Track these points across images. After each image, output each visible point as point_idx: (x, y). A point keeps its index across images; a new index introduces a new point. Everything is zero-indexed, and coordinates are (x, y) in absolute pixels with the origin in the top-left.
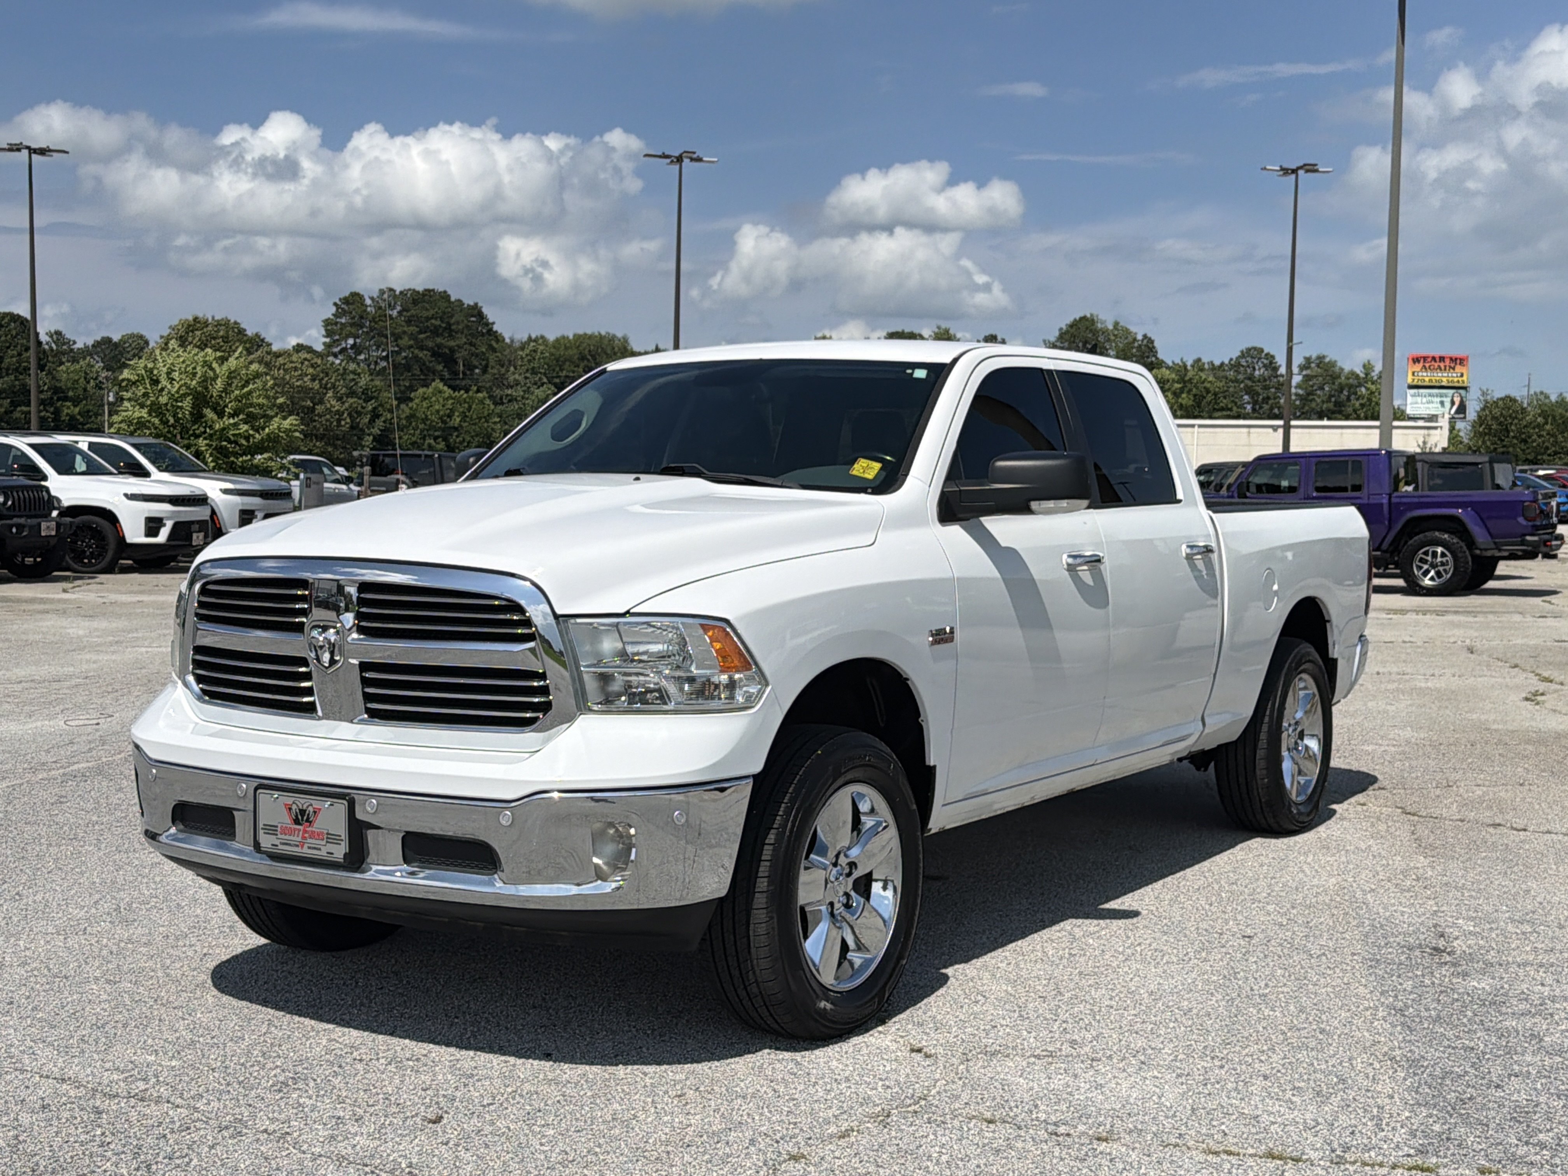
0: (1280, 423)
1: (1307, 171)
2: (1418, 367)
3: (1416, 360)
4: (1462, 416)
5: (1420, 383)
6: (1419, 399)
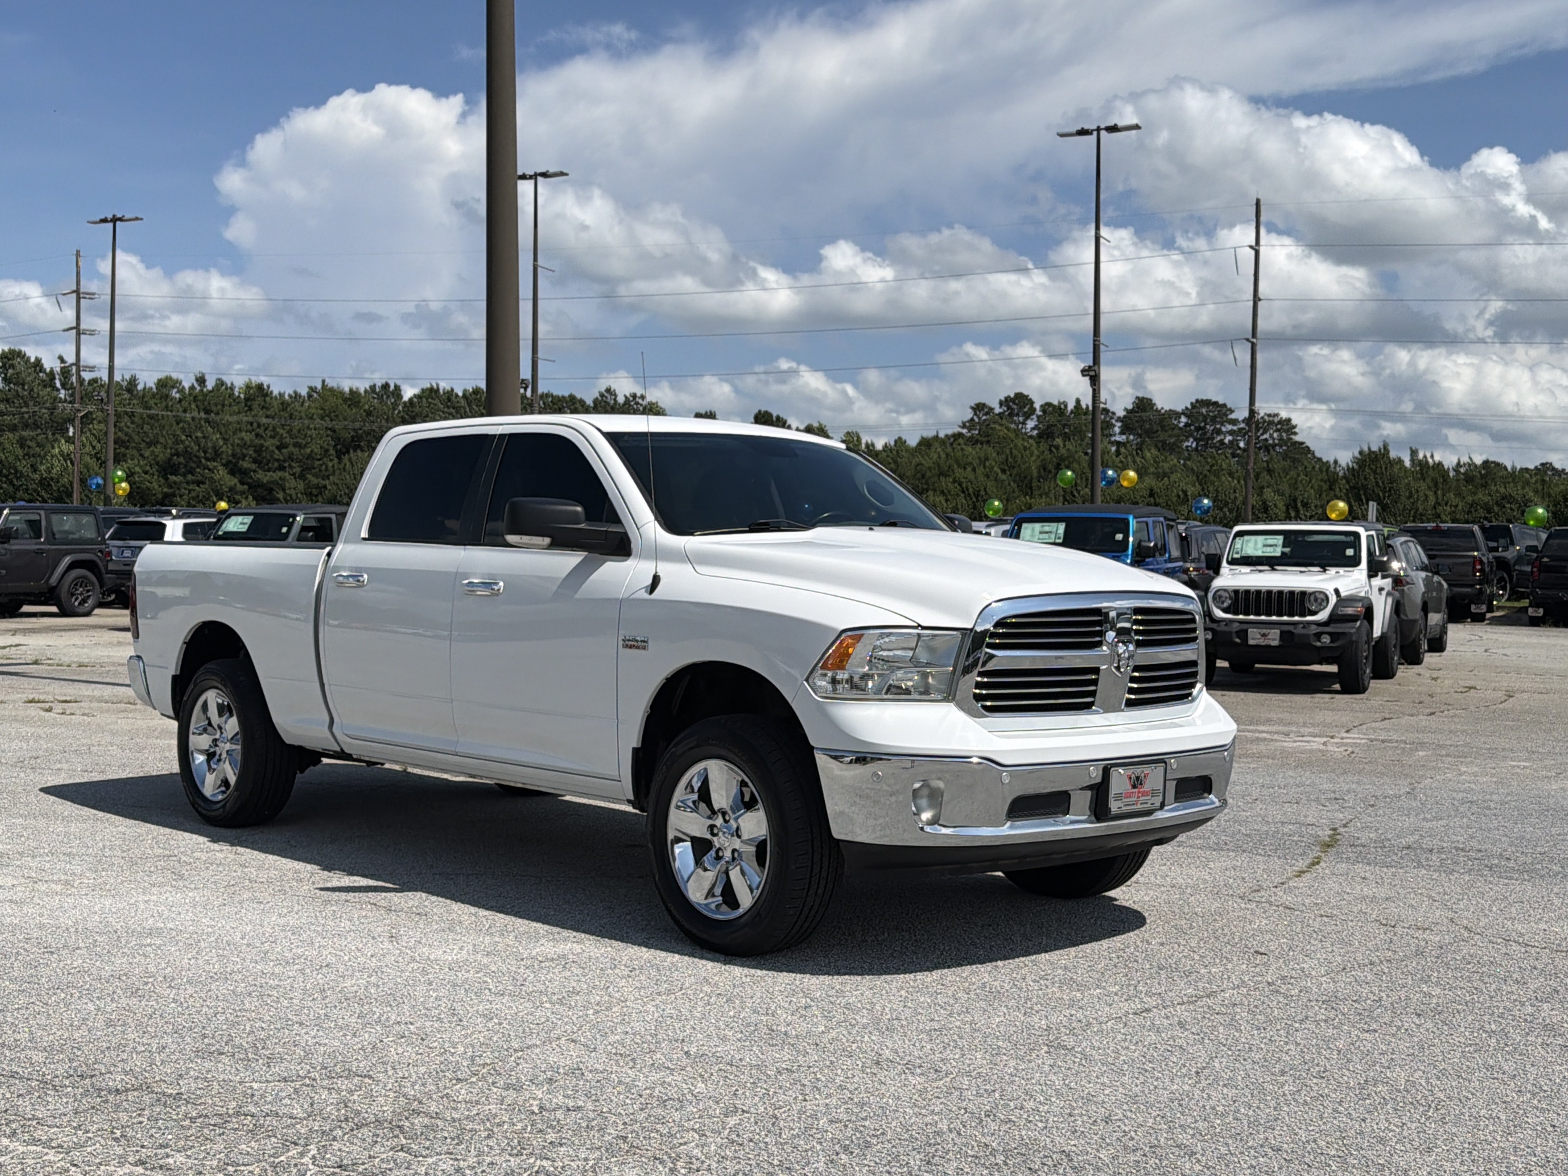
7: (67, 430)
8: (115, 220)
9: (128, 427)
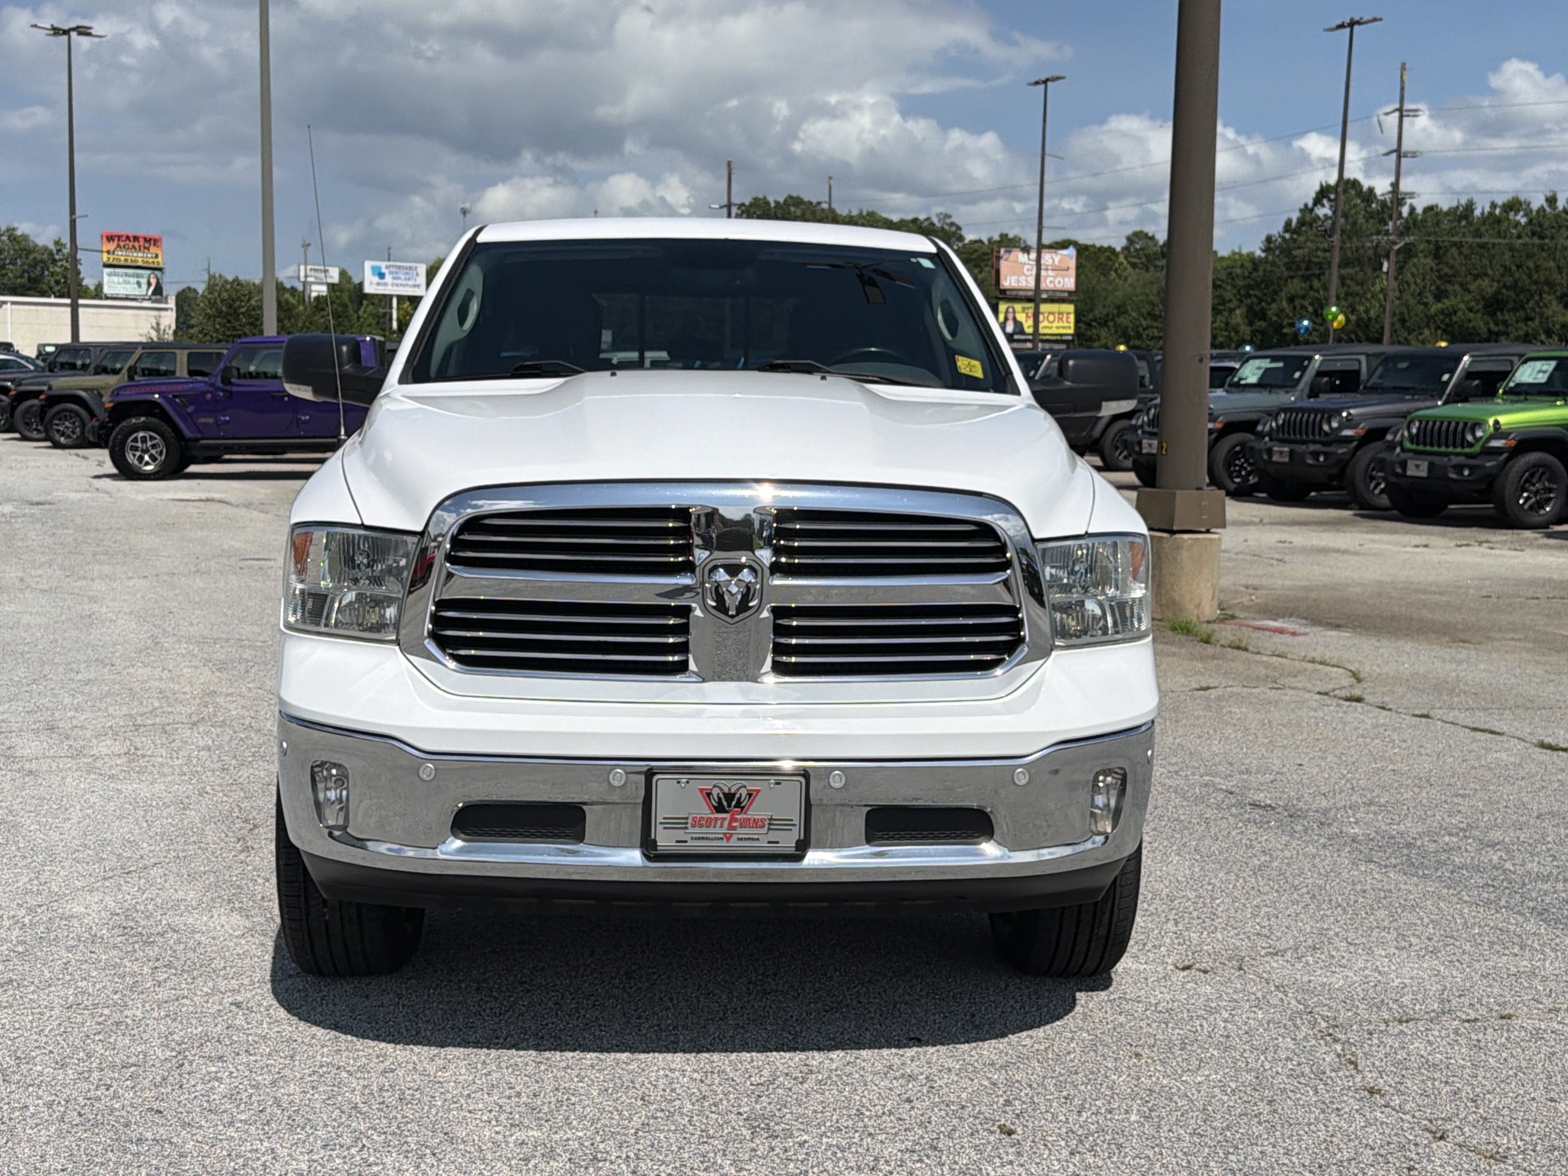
0: (68, 301)
1: (80, 34)
2: (112, 246)
3: (110, 238)
4: (158, 297)
5: (115, 262)
6: (115, 279)
7: (1381, 265)
8: (1352, 24)
9: (1454, 259)
